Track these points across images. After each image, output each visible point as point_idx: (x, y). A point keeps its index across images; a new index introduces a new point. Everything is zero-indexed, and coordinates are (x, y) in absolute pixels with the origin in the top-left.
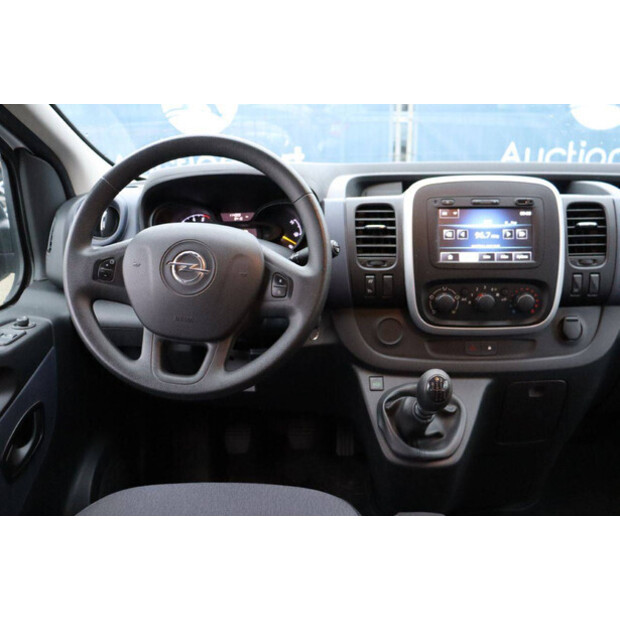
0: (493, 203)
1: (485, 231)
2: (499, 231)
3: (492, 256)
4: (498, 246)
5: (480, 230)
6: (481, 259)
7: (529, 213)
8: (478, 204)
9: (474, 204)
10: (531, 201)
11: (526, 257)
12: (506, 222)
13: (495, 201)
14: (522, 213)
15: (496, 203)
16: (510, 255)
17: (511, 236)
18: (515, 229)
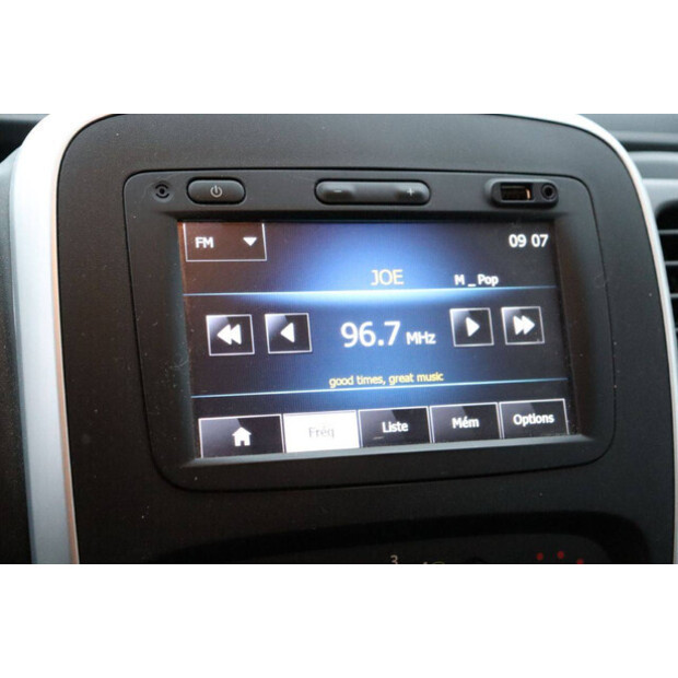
0: (404, 198)
1: (376, 314)
2: (432, 316)
3: (416, 419)
4: (435, 379)
5: (357, 313)
6: (370, 436)
7: (540, 240)
8: (345, 198)
9: (331, 198)
10: (549, 190)
11: (549, 419)
12: (460, 279)
13: (411, 188)
14: (517, 240)
15: (417, 199)
16: (487, 416)
17: (481, 335)
18: (496, 302)
